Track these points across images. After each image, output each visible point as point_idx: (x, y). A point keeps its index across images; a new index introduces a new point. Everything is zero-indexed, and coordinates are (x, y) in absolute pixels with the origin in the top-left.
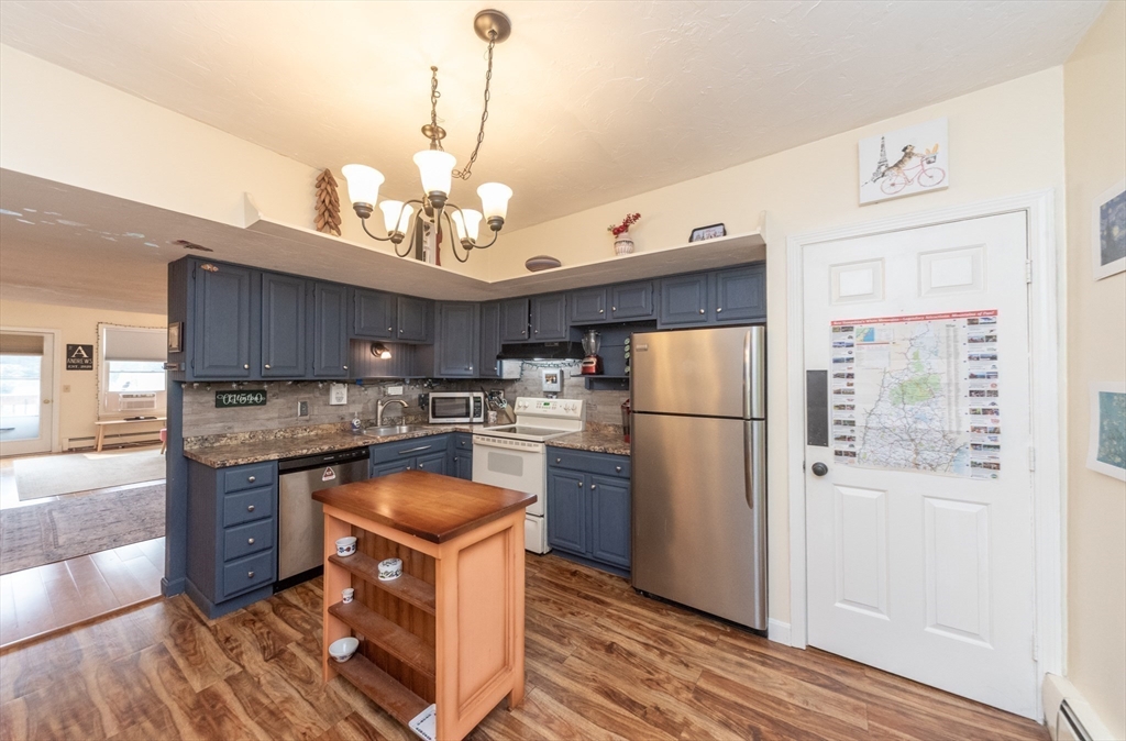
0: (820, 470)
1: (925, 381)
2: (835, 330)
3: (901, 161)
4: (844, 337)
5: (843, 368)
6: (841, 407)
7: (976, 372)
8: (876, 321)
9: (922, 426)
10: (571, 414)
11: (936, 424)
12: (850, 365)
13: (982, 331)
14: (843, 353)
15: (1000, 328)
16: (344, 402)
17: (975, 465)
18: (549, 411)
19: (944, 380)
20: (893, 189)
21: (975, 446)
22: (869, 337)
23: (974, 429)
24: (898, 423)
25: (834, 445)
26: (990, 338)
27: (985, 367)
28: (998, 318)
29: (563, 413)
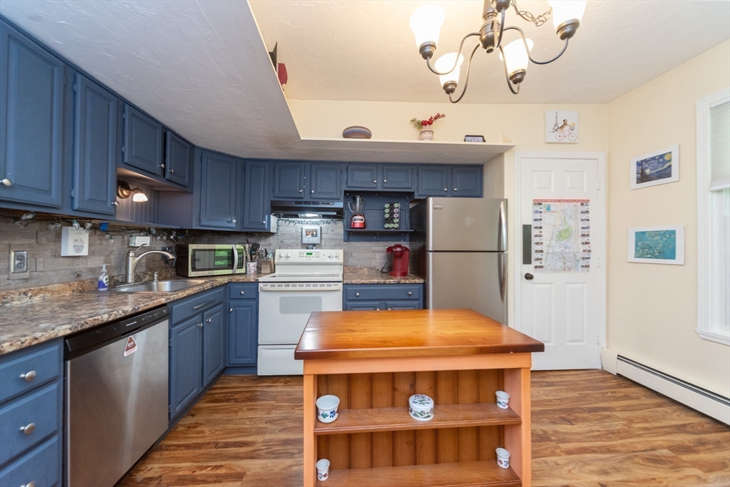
0: (529, 277)
1: (567, 230)
2: (535, 204)
3: (562, 126)
4: (538, 208)
5: (537, 224)
6: (537, 243)
7: (584, 226)
8: (551, 201)
9: (567, 251)
10: (335, 260)
11: (572, 250)
12: (540, 222)
13: (585, 208)
14: (538, 216)
15: (591, 207)
16: (85, 252)
17: (583, 266)
18: (313, 259)
19: (574, 230)
20: (559, 138)
21: (583, 258)
22: (548, 209)
23: (584, 251)
24: (559, 250)
25: (535, 263)
26: (587, 212)
27: (586, 224)
28: (589, 203)
29: (329, 260)
